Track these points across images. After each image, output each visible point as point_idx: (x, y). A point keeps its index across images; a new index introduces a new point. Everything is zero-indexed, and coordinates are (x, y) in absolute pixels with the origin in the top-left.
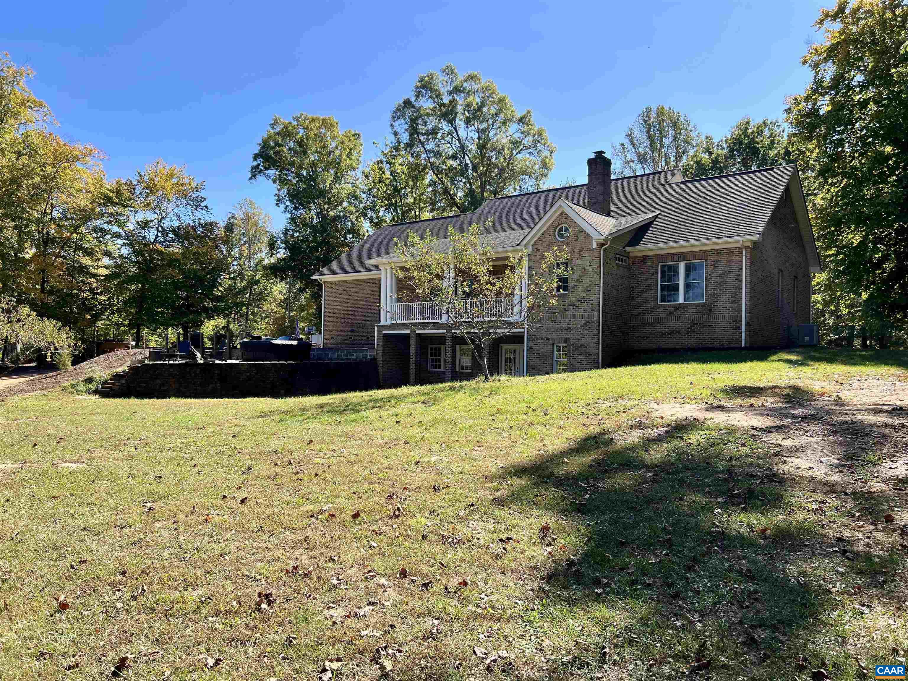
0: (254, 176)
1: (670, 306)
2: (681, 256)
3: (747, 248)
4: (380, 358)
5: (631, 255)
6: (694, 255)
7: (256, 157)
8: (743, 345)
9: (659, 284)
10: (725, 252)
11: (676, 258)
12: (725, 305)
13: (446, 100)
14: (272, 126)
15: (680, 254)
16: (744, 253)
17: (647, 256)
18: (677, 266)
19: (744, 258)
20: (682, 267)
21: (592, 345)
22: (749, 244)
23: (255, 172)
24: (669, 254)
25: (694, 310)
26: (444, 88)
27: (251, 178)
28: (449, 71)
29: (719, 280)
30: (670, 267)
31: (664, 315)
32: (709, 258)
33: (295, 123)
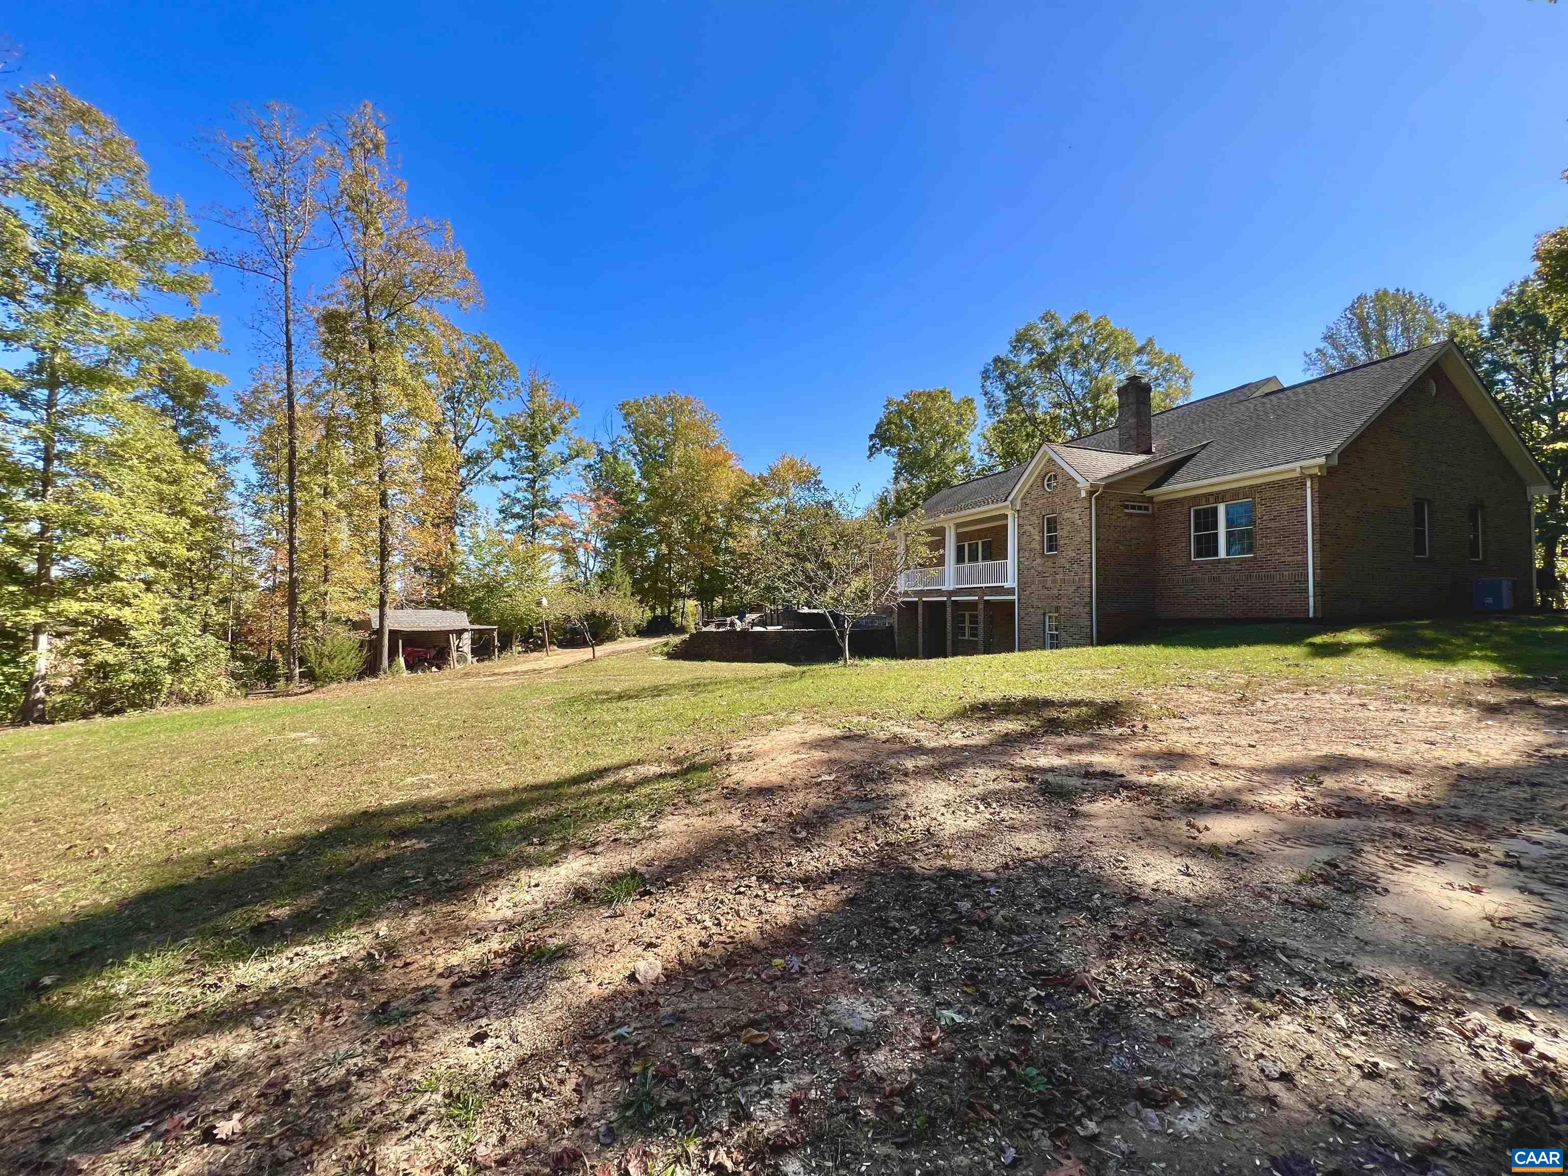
0: (871, 455)
1: (1206, 563)
2: (1220, 497)
3: (1312, 477)
4: (896, 627)
5: (1155, 500)
6: (1235, 493)
7: (872, 437)
8: (1311, 615)
9: (1192, 534)
10: (1281, 485)
11: (1211, 499)
12: (1282, 559)
13: (1048, 349)
14: (887, 407)
15: (1218, 493)
16: (1309, 484)
17: (1175, 500)
18: (1215, 511)
19: (1309, 491)
20: (1222, 509)
21: (1084, 615)
22: (1316, 471)
23: (873, 451)
24: (1203, 495)
25: (1239, 568)
26: (1043, 337)
27: (869, 457)
28: (1048, 317)
29: (1272, 525)
30: (1206, 511)
31: (1199, 575)
32: (1257, 495)
33: (906, 401)
